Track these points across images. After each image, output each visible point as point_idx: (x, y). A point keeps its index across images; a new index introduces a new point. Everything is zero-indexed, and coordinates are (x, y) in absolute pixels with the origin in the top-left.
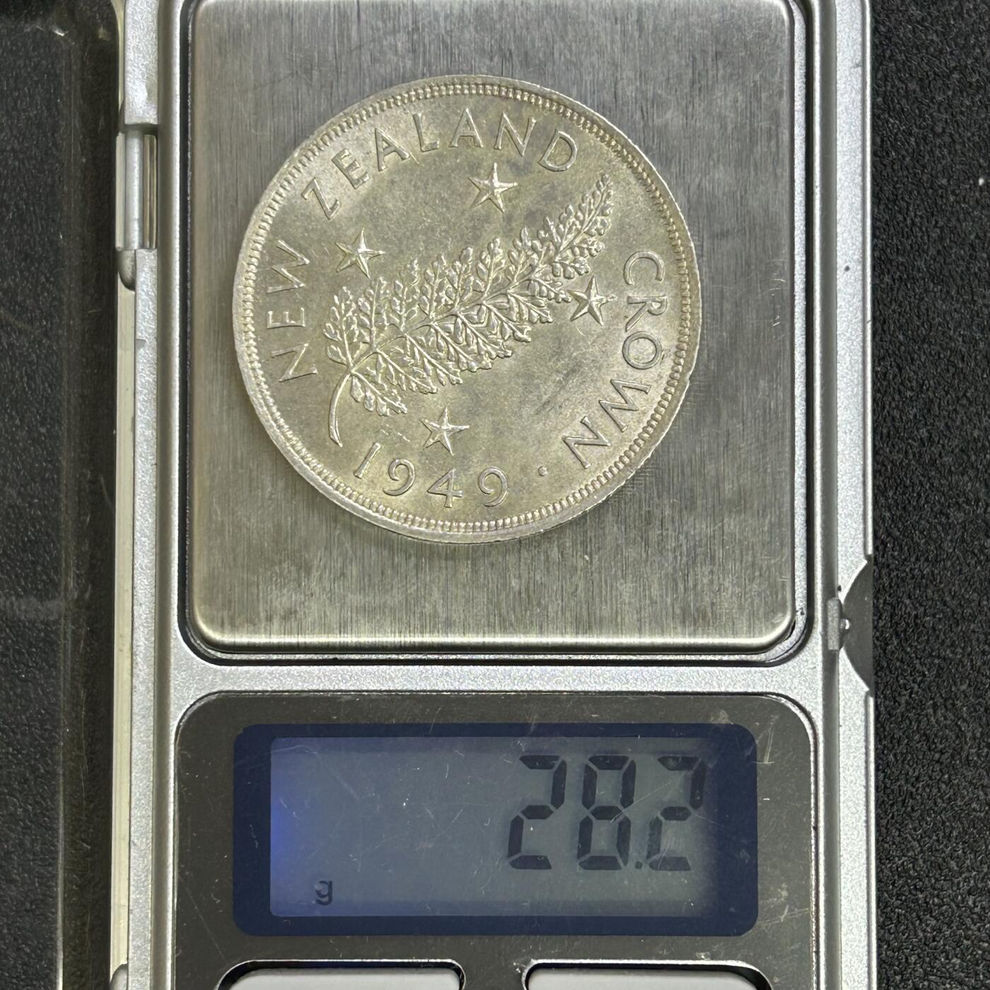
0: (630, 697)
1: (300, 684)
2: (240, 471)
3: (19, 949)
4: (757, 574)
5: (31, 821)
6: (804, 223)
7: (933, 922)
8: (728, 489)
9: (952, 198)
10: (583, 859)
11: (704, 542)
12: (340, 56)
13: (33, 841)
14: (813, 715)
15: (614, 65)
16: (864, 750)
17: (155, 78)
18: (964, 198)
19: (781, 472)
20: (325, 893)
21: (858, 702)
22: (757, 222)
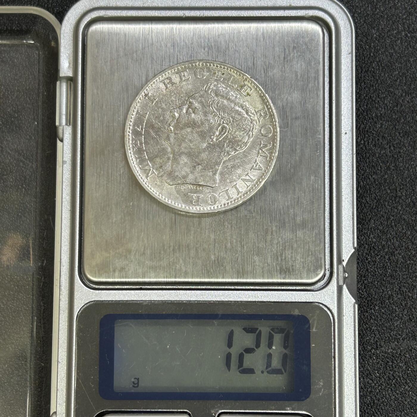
0: (259, 303)
1: (126, 298)
2: (103, 212)
4: (310, 253)
6: (328, 115)
8: (299, 219)
10: (241, 369)
11: (289, 241)
12: (144, 48)
14: (333, 311)
15: (253, 51)
16: (353, 326)
17: (72, 59)
19: (319, 213)
20: (136, 383)
21: (351, 306)
22: (310, 113)
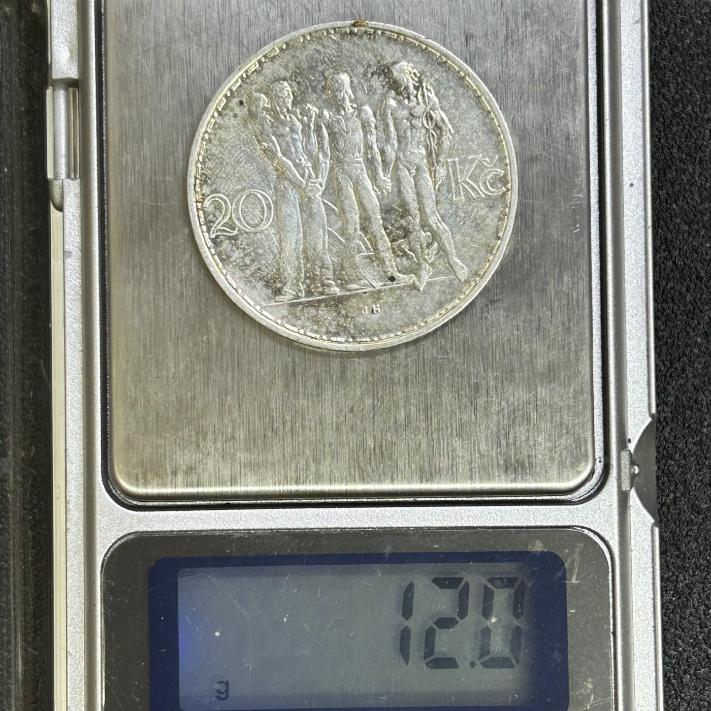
0: (465, 531)
1: (200, 525)
2: (149, 356)
4: (564, 431)
6: (597, 149)
8: (540, 363)
10: (429, 659)
11: (521, 407)
12: (223, 22)
14: (611, 543)
15: (444, 25)
16: (651, 570)
17: (75, 42)
19: (582, 350)
20: (223, 690)
21: (645, 531)
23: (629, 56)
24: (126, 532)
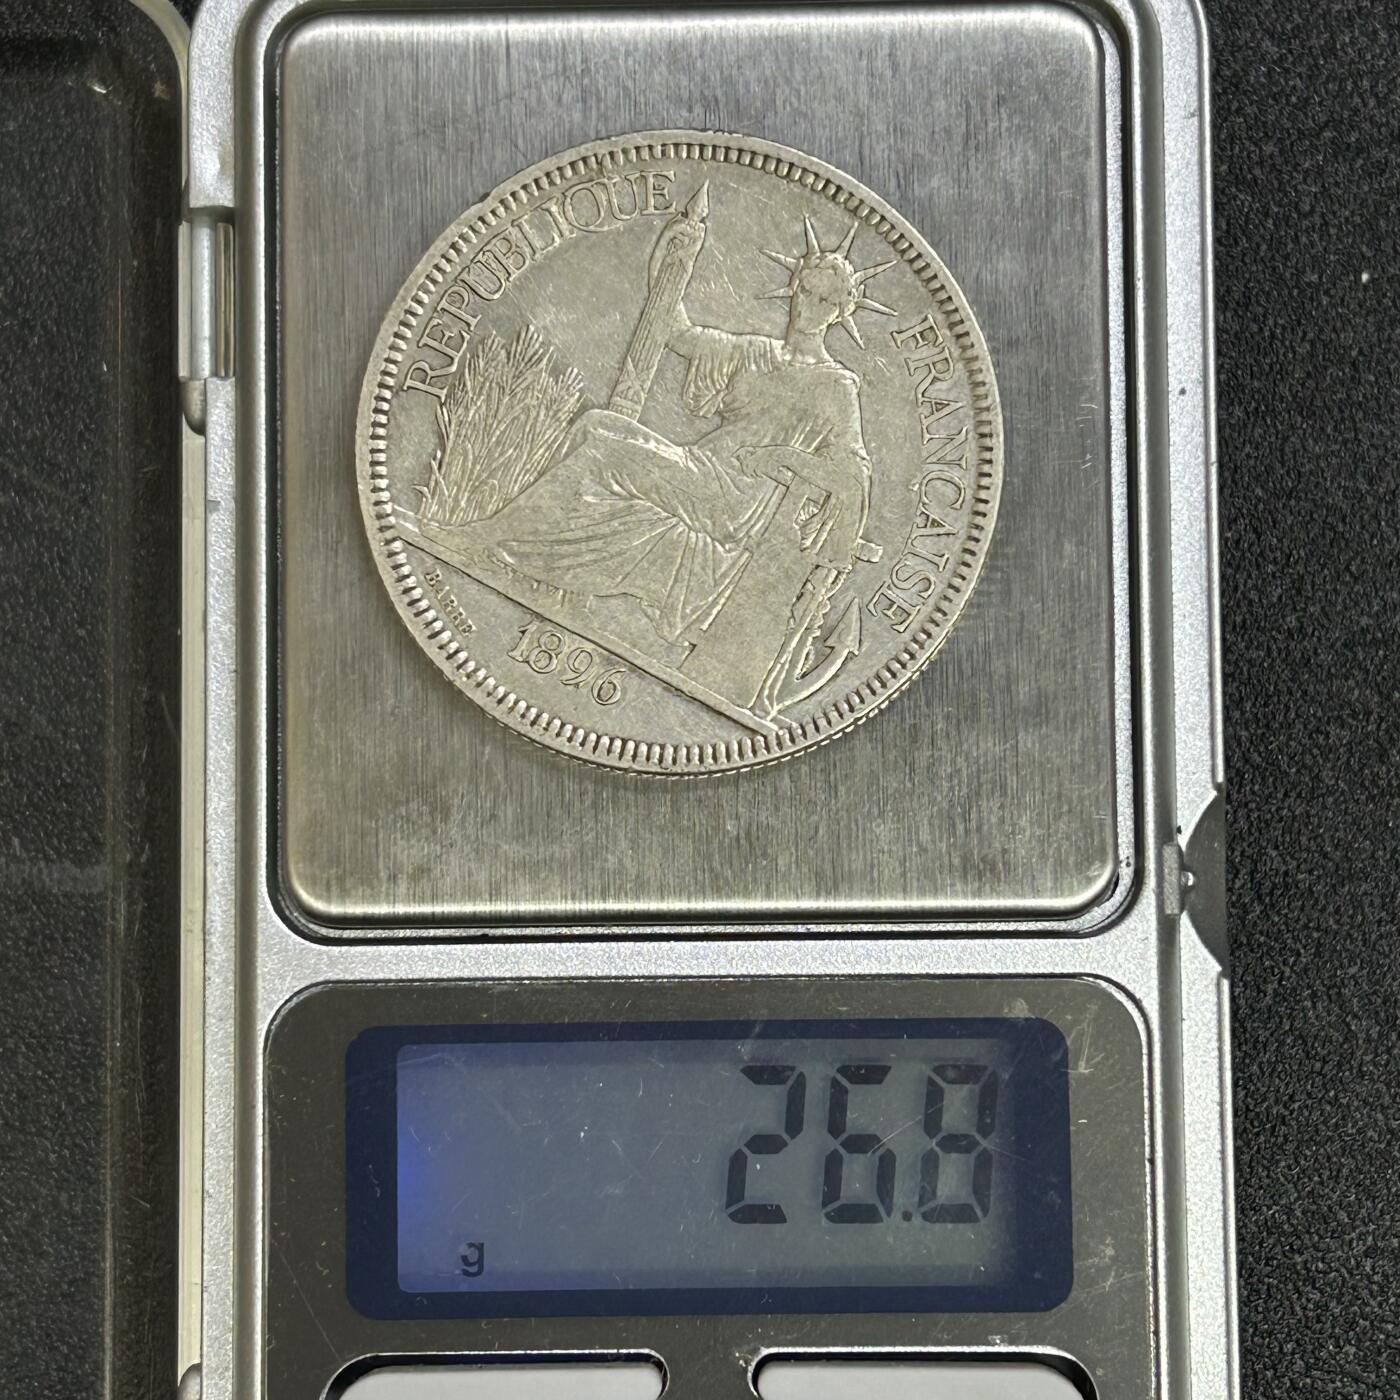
0: (893, 982)
1: (436, 969)
2: (352, 677)
3: (53, 1348)
4: (1065, 808)
5: (69, 1172)
6: (1122, 329)
7: (1316, 1296)
8: (1023, 692)
9: (1325, 301)
10: (830, 1208)
11: (990, 766)
12: (483, 110)
13: (70, 1201)
14: (1145, 1004)
15: (860, 115)
16: (1216, 1053)
17: (230, 144)
18: (1342, 300)
19: (1095, 669)
20: (474, 1258)
21: (1207, 986)
22: (1058, 326)
23: (1178, 173)
24: (307, 983)
